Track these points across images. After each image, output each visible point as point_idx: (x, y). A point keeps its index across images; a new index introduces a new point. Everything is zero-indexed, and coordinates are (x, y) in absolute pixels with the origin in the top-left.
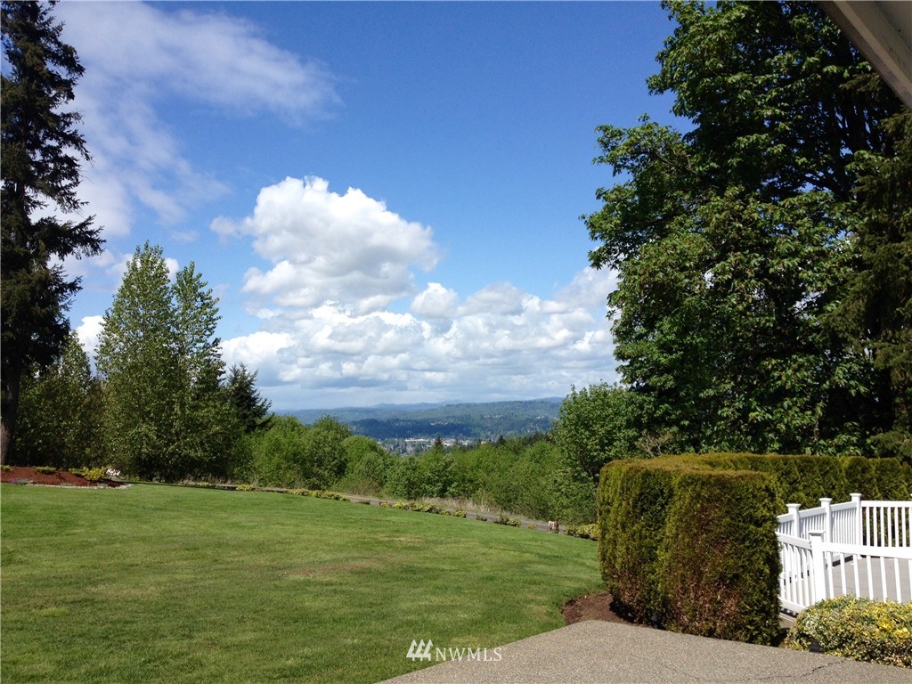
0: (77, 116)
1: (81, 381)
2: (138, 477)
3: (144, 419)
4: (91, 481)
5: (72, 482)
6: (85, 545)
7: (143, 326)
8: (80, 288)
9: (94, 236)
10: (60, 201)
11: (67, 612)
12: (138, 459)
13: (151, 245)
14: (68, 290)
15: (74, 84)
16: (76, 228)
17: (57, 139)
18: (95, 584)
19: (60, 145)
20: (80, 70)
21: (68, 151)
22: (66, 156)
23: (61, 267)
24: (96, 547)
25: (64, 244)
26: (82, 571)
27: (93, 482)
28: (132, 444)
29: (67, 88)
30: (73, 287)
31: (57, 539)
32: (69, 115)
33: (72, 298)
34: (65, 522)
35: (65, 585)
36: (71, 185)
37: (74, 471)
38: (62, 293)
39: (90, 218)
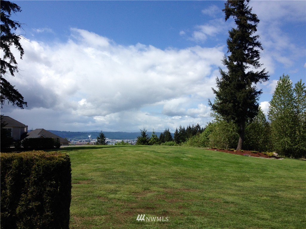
0: (258, 36)
1: (263, 123)
2: (285, 156)
3: (285, 136)
4: (269, 156)
5: (263, 157)
6: (272, 178)
7: (284, 104)
8: (262, 93)
9: (266, 75)
10: (254, 65)
11: (270, 199)
12: (284, 149)
13: (285, 75)
14: (258, 94)
15: (256, 26)
16: (260, 73)
17: (252, 45)
18: (278, 191)
19: (253, 47)
20: (258, 21)
21: (256, 48)
22: (255, 50)
23: (255, 87)
24: (276, 179)
25: (256, 79)
26: (272, 186)
27: (270, 157)
28: (282, 145)
29: (254, 28)
30: (260, 92)
31: (262, 175)
32: (255, 37)
33: (260, 96)
34: (264, 170)
35: (268, 190)
36: (257, 59)
37: (264, 153)
38: (256, 95)
39: (264, 69)
